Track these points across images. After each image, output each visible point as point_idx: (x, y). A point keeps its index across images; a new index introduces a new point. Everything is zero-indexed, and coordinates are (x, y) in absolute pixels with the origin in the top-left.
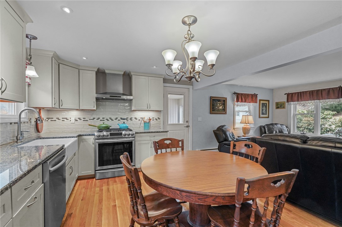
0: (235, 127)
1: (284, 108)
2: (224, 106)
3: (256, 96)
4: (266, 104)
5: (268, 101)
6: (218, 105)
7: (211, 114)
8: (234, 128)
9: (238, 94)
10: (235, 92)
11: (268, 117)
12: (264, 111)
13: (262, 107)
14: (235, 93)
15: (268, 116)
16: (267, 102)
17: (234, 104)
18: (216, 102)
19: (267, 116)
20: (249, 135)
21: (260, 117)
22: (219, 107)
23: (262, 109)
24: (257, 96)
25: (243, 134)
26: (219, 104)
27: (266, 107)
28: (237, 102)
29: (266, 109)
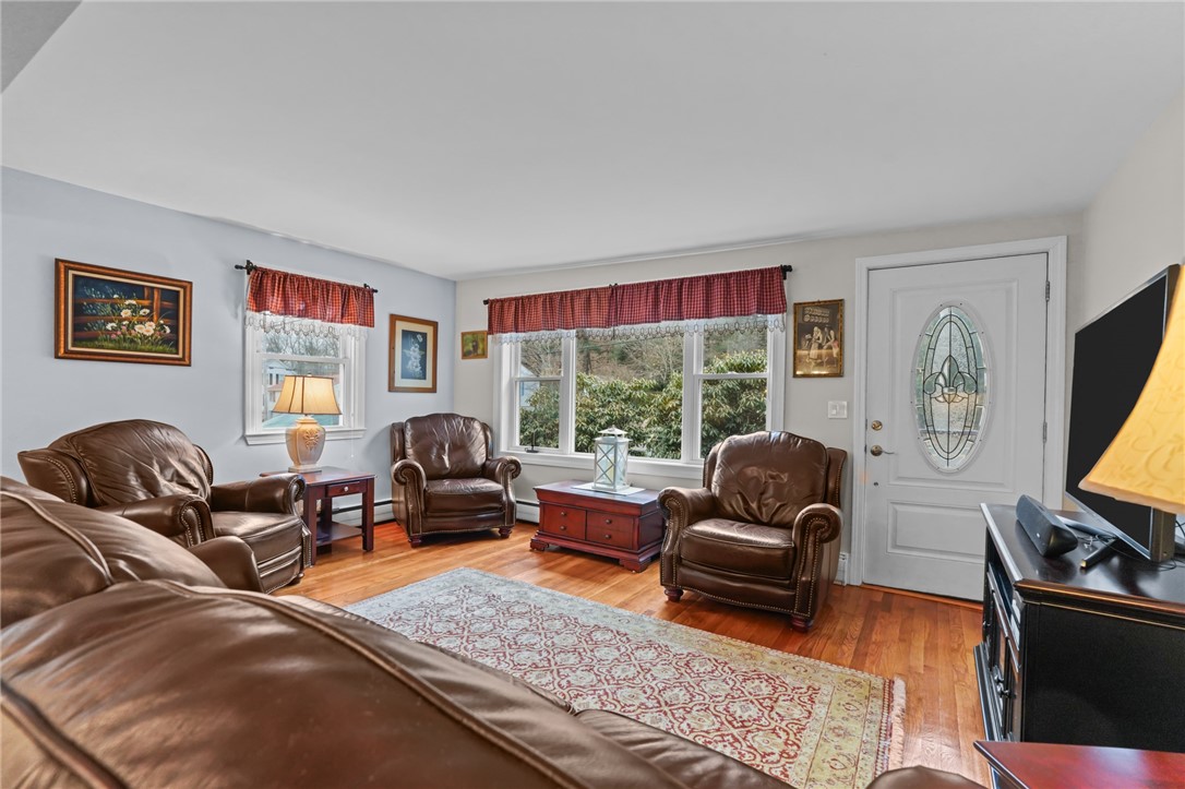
0: (248, 433)
1: (484, 355)
2: (170, 322)
3: (367, 294)
4: (424, 335)
5: (435, 325)
6: (126, 313)
7: (57, 357)
8: (244, 438)
9: (265, 272)
10: (248, 262)
11: (433, 390)
12: (414, 365)
13: (403, 348)
14: (250, 268)
15: (430, 386)
16: (429, 330)
17: (245, 319)
18: (108, 297)
19: (428, 383)
20: (319, 465)
21: (392, 388)
22: (131, 326)
23: (404, 355)
24: (372, 298)
25: (291, 464)
26: (135, 310)
27: (423, 347)
28: (258, 310)
29: (424, 359)
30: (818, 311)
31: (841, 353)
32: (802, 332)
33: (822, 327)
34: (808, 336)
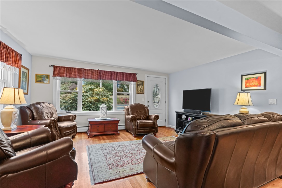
3: (19, 56)
5: (28, 70)
12: (24, 84)
15: (27, 92)
30: (140, 82)
31: (144, 90)
32: (138, 85)
33: (141, 85)
34: (139, 86)
